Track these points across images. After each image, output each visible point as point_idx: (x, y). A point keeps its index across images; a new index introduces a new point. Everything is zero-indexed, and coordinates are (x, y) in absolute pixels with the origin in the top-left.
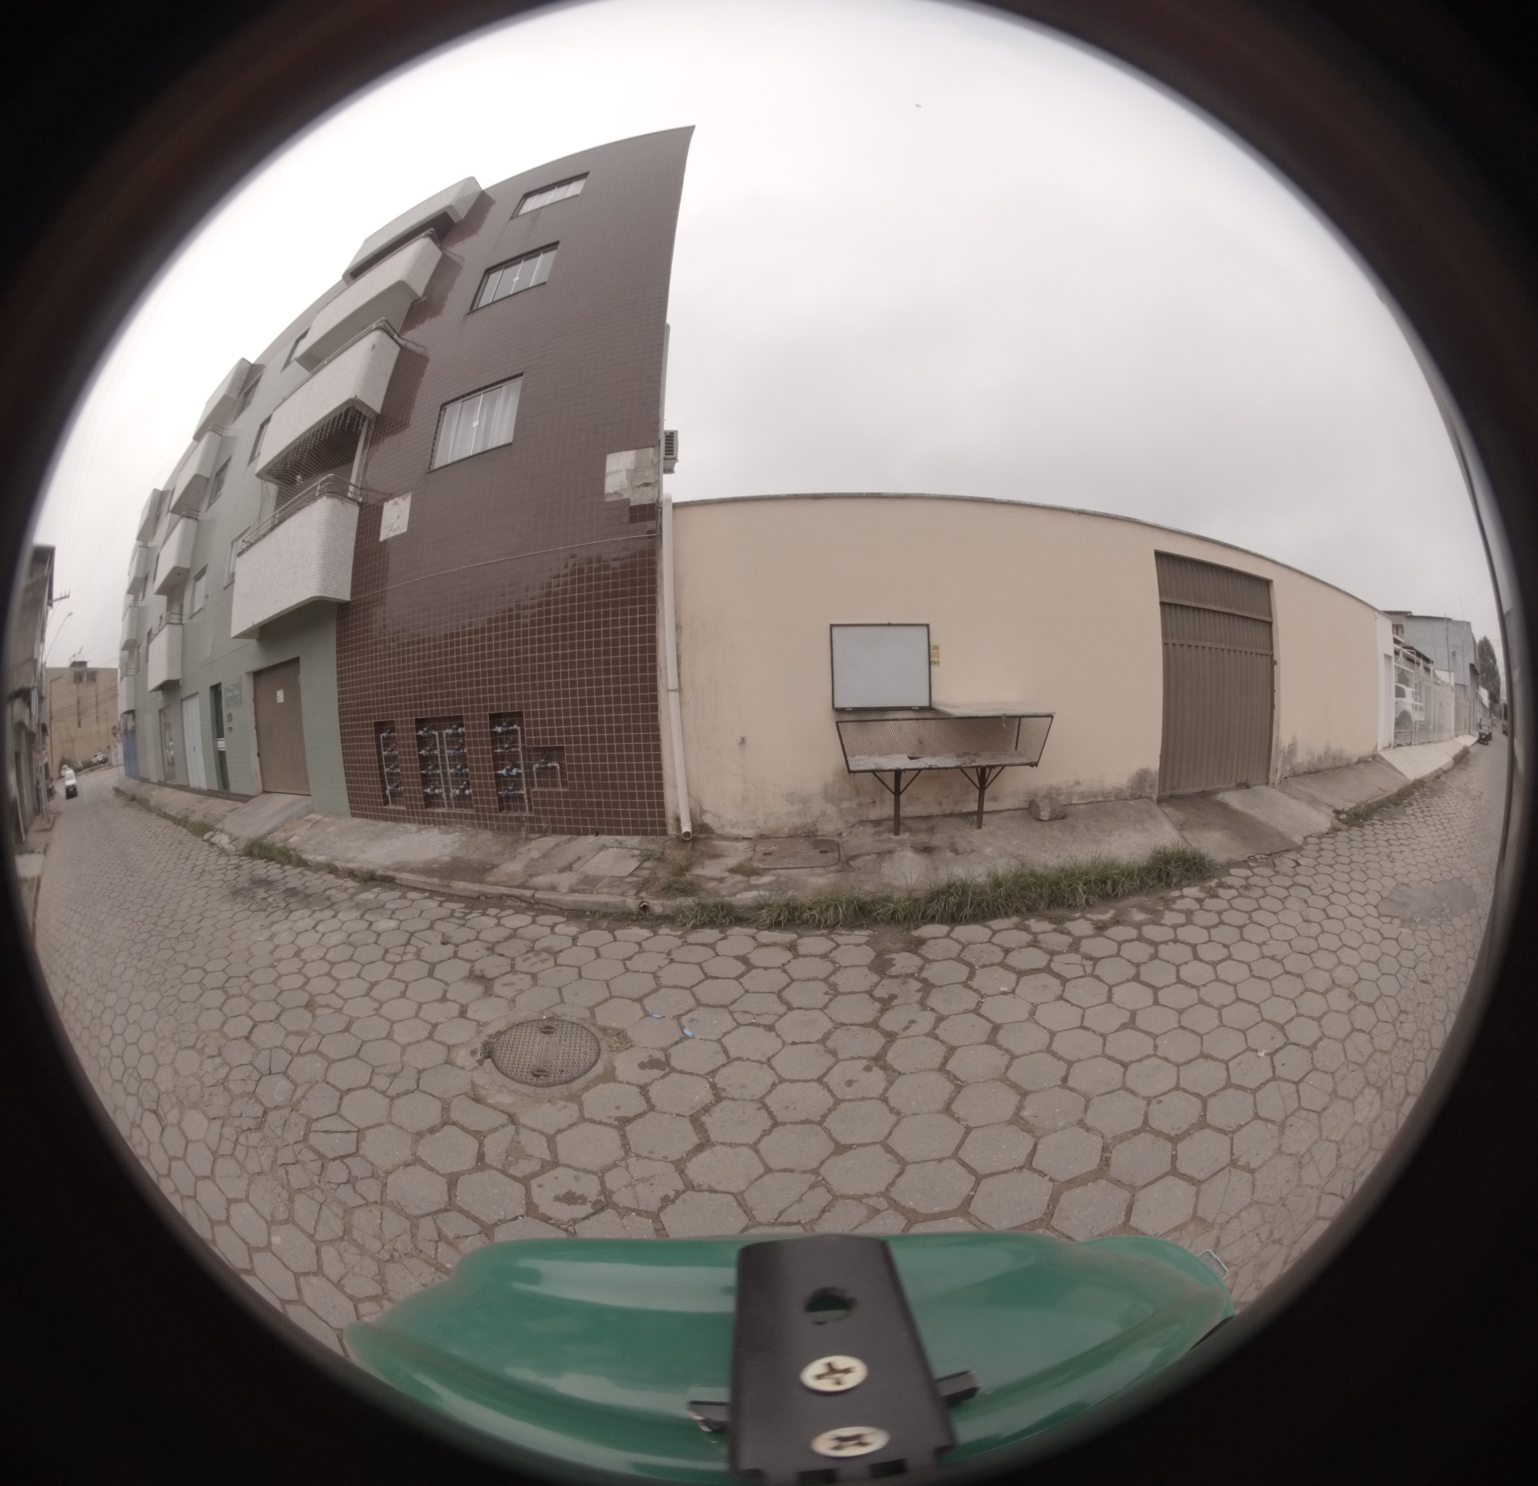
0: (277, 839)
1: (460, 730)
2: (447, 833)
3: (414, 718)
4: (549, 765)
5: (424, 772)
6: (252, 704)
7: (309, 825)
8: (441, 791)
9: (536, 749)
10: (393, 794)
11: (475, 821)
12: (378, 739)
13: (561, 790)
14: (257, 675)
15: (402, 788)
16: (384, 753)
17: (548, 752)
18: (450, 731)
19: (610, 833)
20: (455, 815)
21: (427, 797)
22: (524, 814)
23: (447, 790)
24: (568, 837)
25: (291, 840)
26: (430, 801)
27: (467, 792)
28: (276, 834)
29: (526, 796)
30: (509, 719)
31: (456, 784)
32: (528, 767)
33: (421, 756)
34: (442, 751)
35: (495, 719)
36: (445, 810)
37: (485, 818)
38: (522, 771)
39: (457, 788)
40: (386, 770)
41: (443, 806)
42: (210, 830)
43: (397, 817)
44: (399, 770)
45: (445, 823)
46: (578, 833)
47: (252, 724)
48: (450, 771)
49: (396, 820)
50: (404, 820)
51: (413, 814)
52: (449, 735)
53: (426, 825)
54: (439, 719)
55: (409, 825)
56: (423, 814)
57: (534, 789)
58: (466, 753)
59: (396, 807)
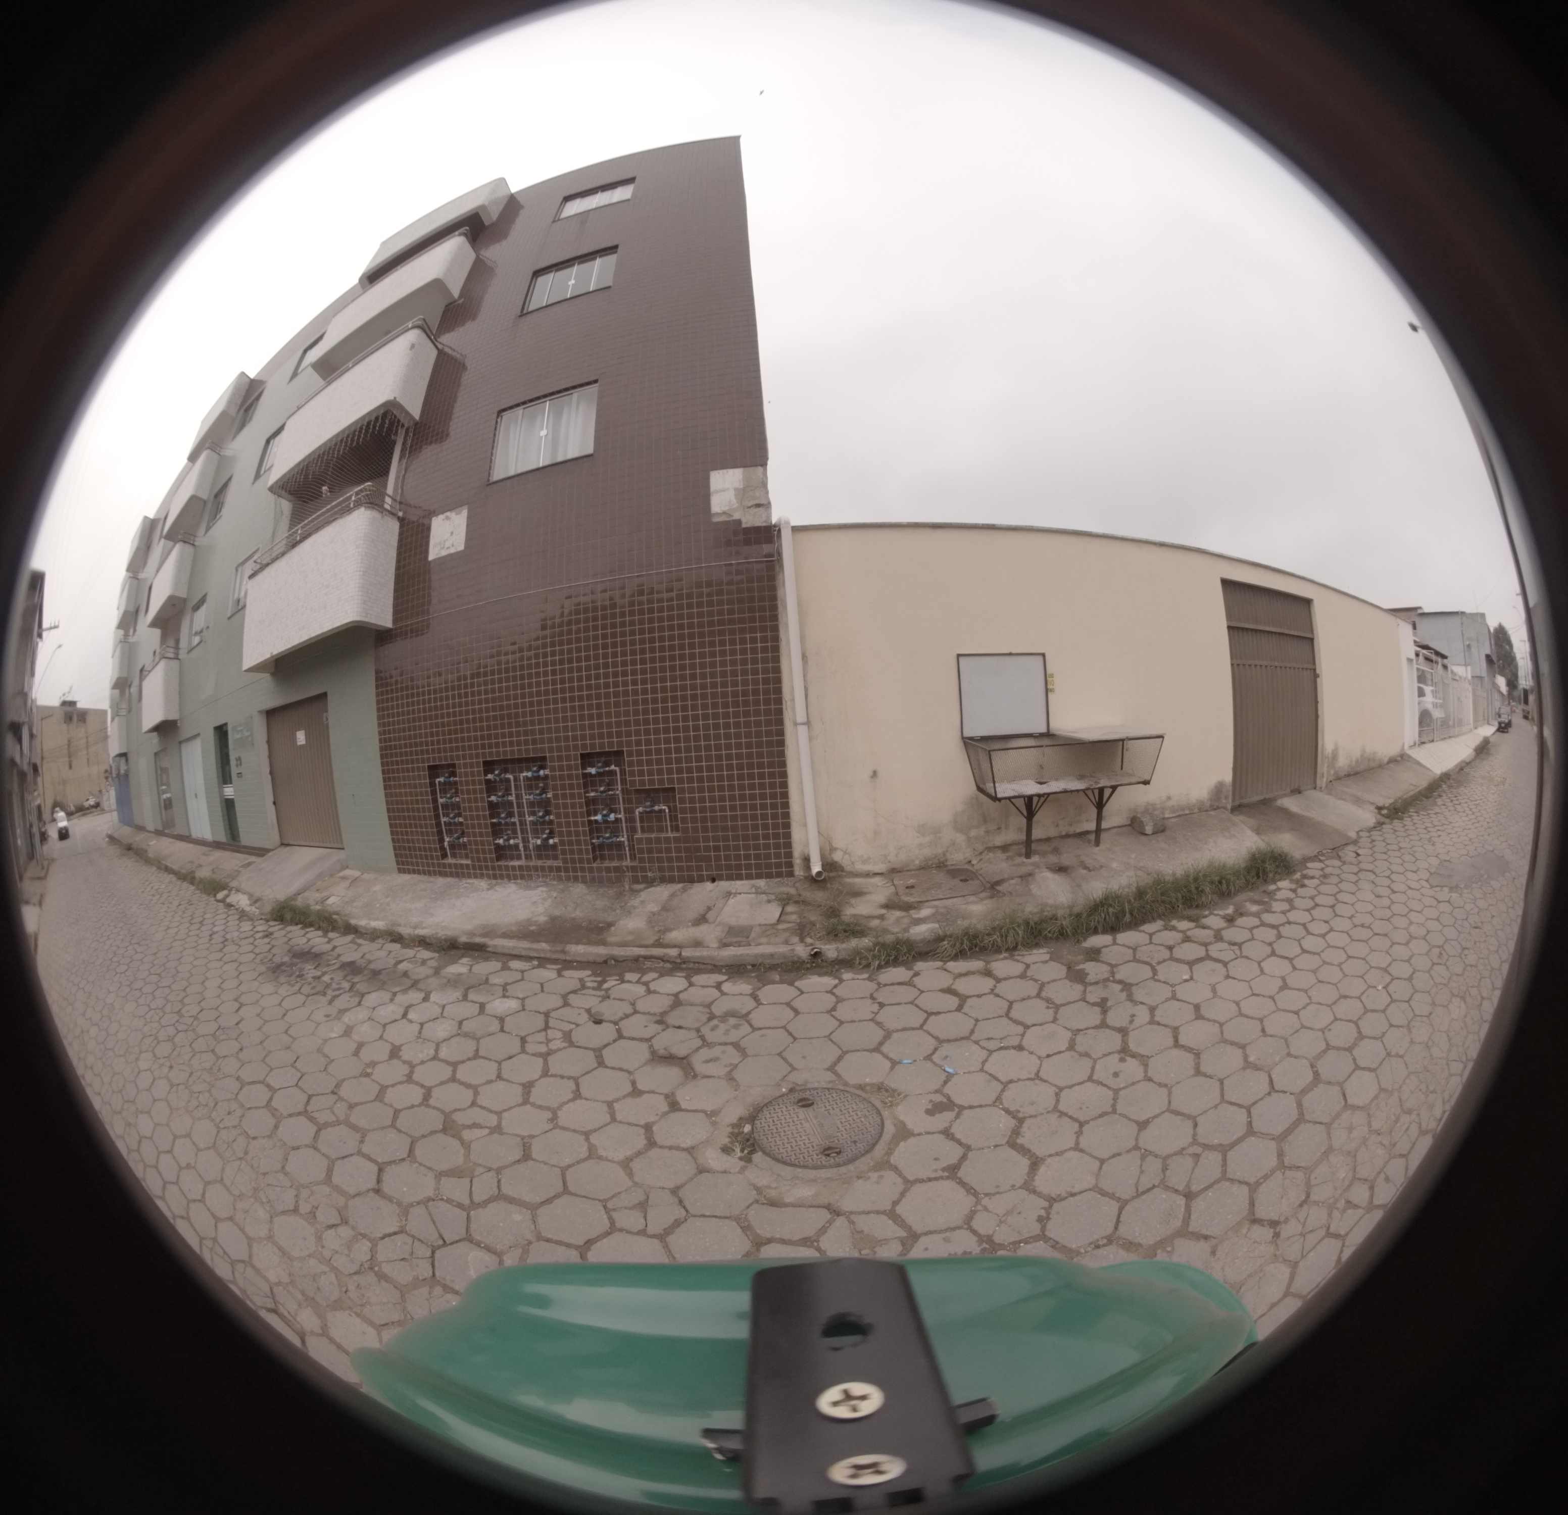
0: (311, 900)
1: (542, 773)
2: (528, 888)
3: (481, 760)
4: (656, 808)
5: (494, 820)
6: (266, 746)
7: (346, 884)
8: (516, 841)
9: (638, 791)
10: (452, 846)
11: (563, 874)
12: (432, 784)
13: (670, 835)
14: (270, 714)
15: (465, 839)
16: (441, 801)
17: (650, 794)
18: (529, 774)
19: (730, 878)
20: (536, 868)
21: (498, 848)
22: (624, 864)
23: (525, 841)
24: (680, 885)
25: (330, 901)
26: (501, 853)
27: (551, 841)
28: (306, 894)
29: (626, 843)
30: (603, 759)
31: (536, 833)
32: (629, 811)
33: (491, 804)
34: (518, 797)
35: (587, 759)
36: (522, 863)
37: (575, 870)
38: (621, 816)
39: (538, 838)
40: (444, 820)
41: (519, 858)
42: (223, 888)
43: (459, 873)
44: (461, 820)
45: (522, 877)
46: (691, 881)
47: (268, 770)
48: (529, 819)
49: (457, 875)
50: (469, 876)
51: (480, 868)
52: (527, 779)
53: (499, 881)
54: (513, 761)
55: (476, 882)
56: (493, 868)
57: (638, 835)
58: (551, 799)
59: (458, 861)
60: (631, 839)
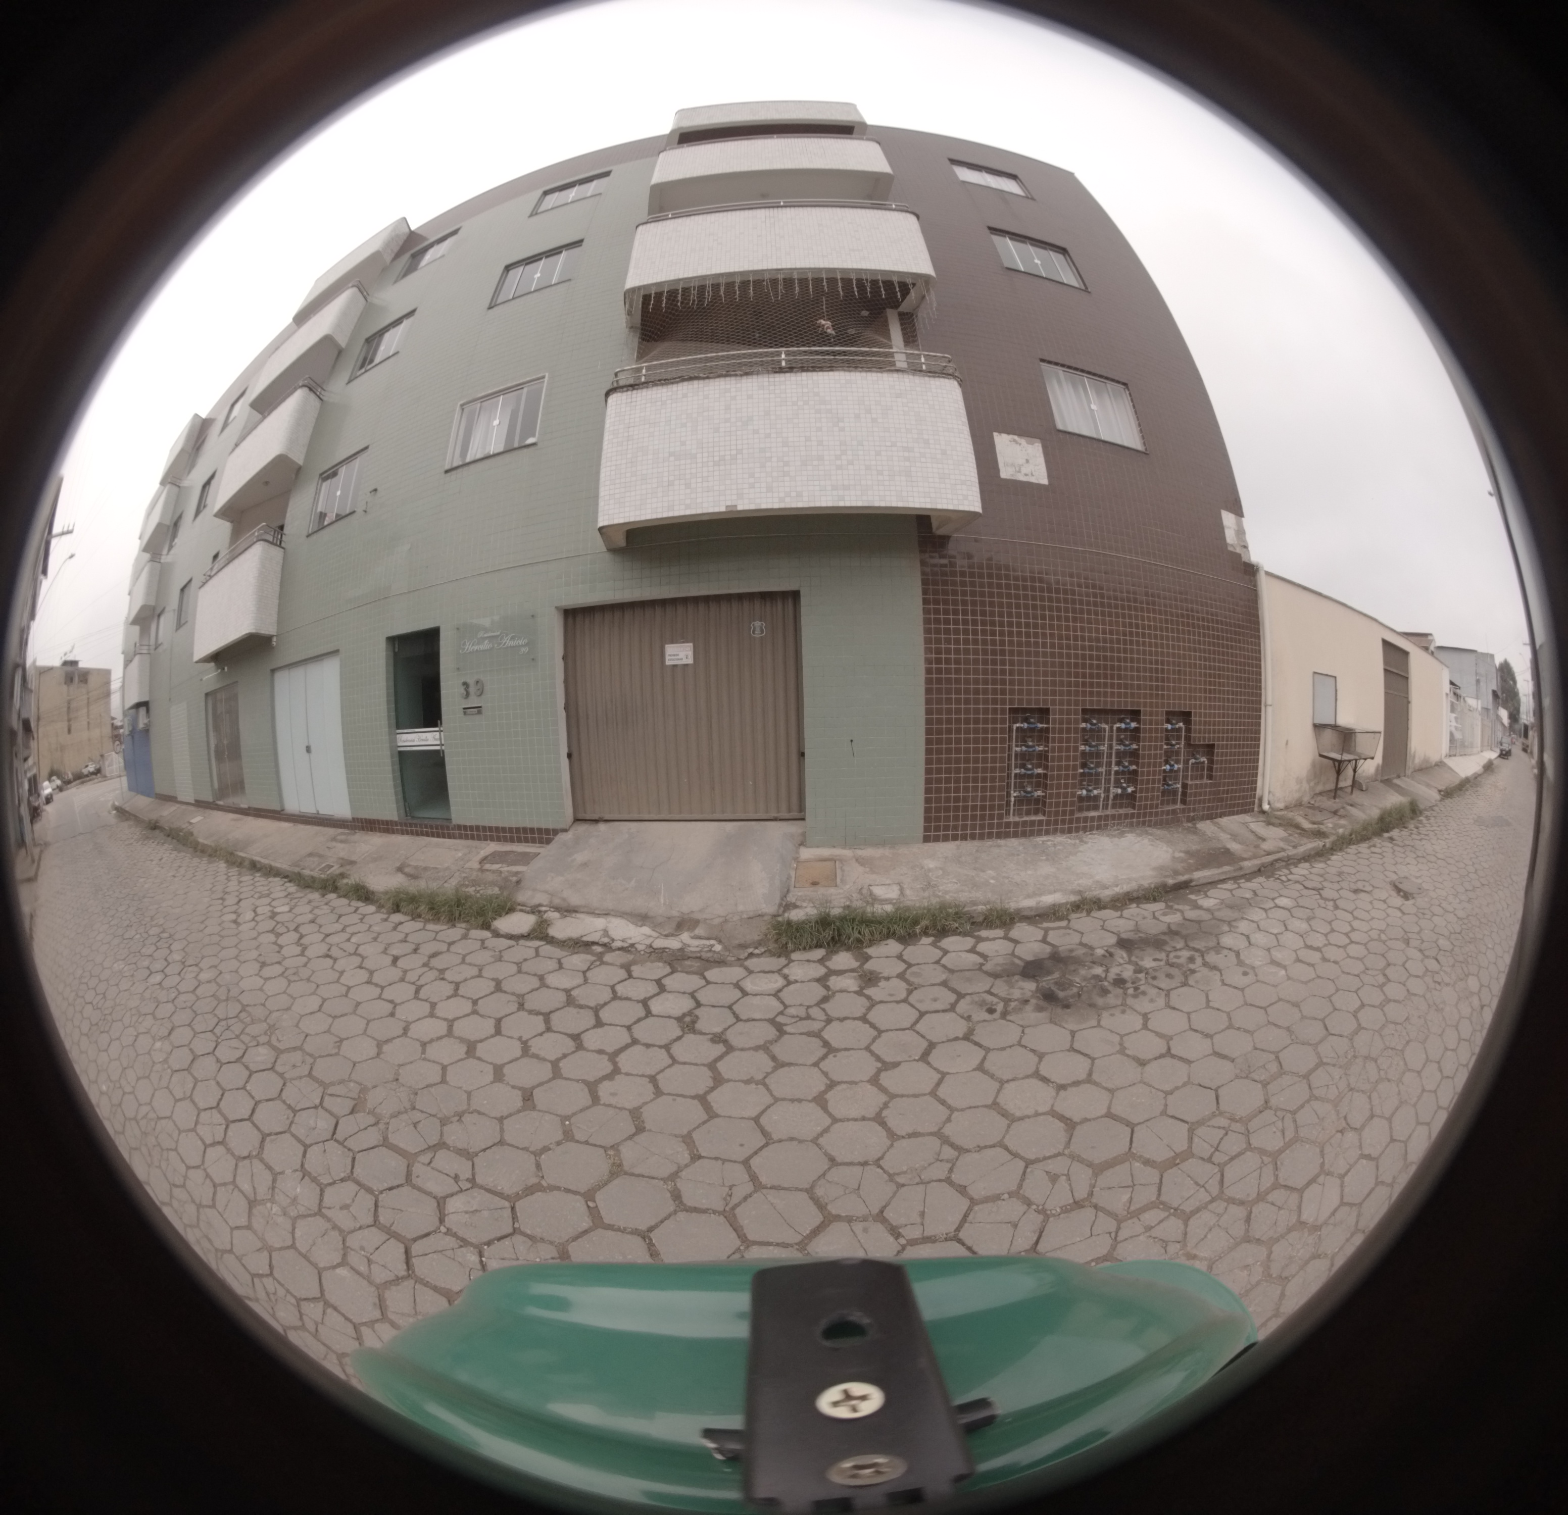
1: (1134, 725)
3: (1078, 708)
5: (1080, 771)
8: (1099, 791)
11: (1137, 822)
13: (1207, 781)
15: (1042, 793)
16: (1015, 749)
20: (1113, 817)
21: (1081, 799)
22: (1177, 807)
23: (1107, 790)
24: (1209, 821)
26: (1080, 804)
29: (1180, 789)
31: (1118, 783)
32: (1186, 762)
33: (1082, 753)
34: (1110, 747)
35: (1168, 716)
36: (1100, 813)
37: (1148, 815)
39: (1119, 787)
40: (1015, 771)
41: (1098, 808)
43: (1026, 831)
44: (1041, 771)
45: (1099, 828)
47: (563, 703)
48: (1115, 768)
49: (1024, 835)
50: (1039, 833)
51: (1056, 822)
52: (1119, 729)
53: (1074, 834)
54: (1108, 712)
55: (1051, 838)
56: (1071, 821)
57: (1190, 782)
58: (1138, 750)
59: (1026, 818)
60: (1185, 786)
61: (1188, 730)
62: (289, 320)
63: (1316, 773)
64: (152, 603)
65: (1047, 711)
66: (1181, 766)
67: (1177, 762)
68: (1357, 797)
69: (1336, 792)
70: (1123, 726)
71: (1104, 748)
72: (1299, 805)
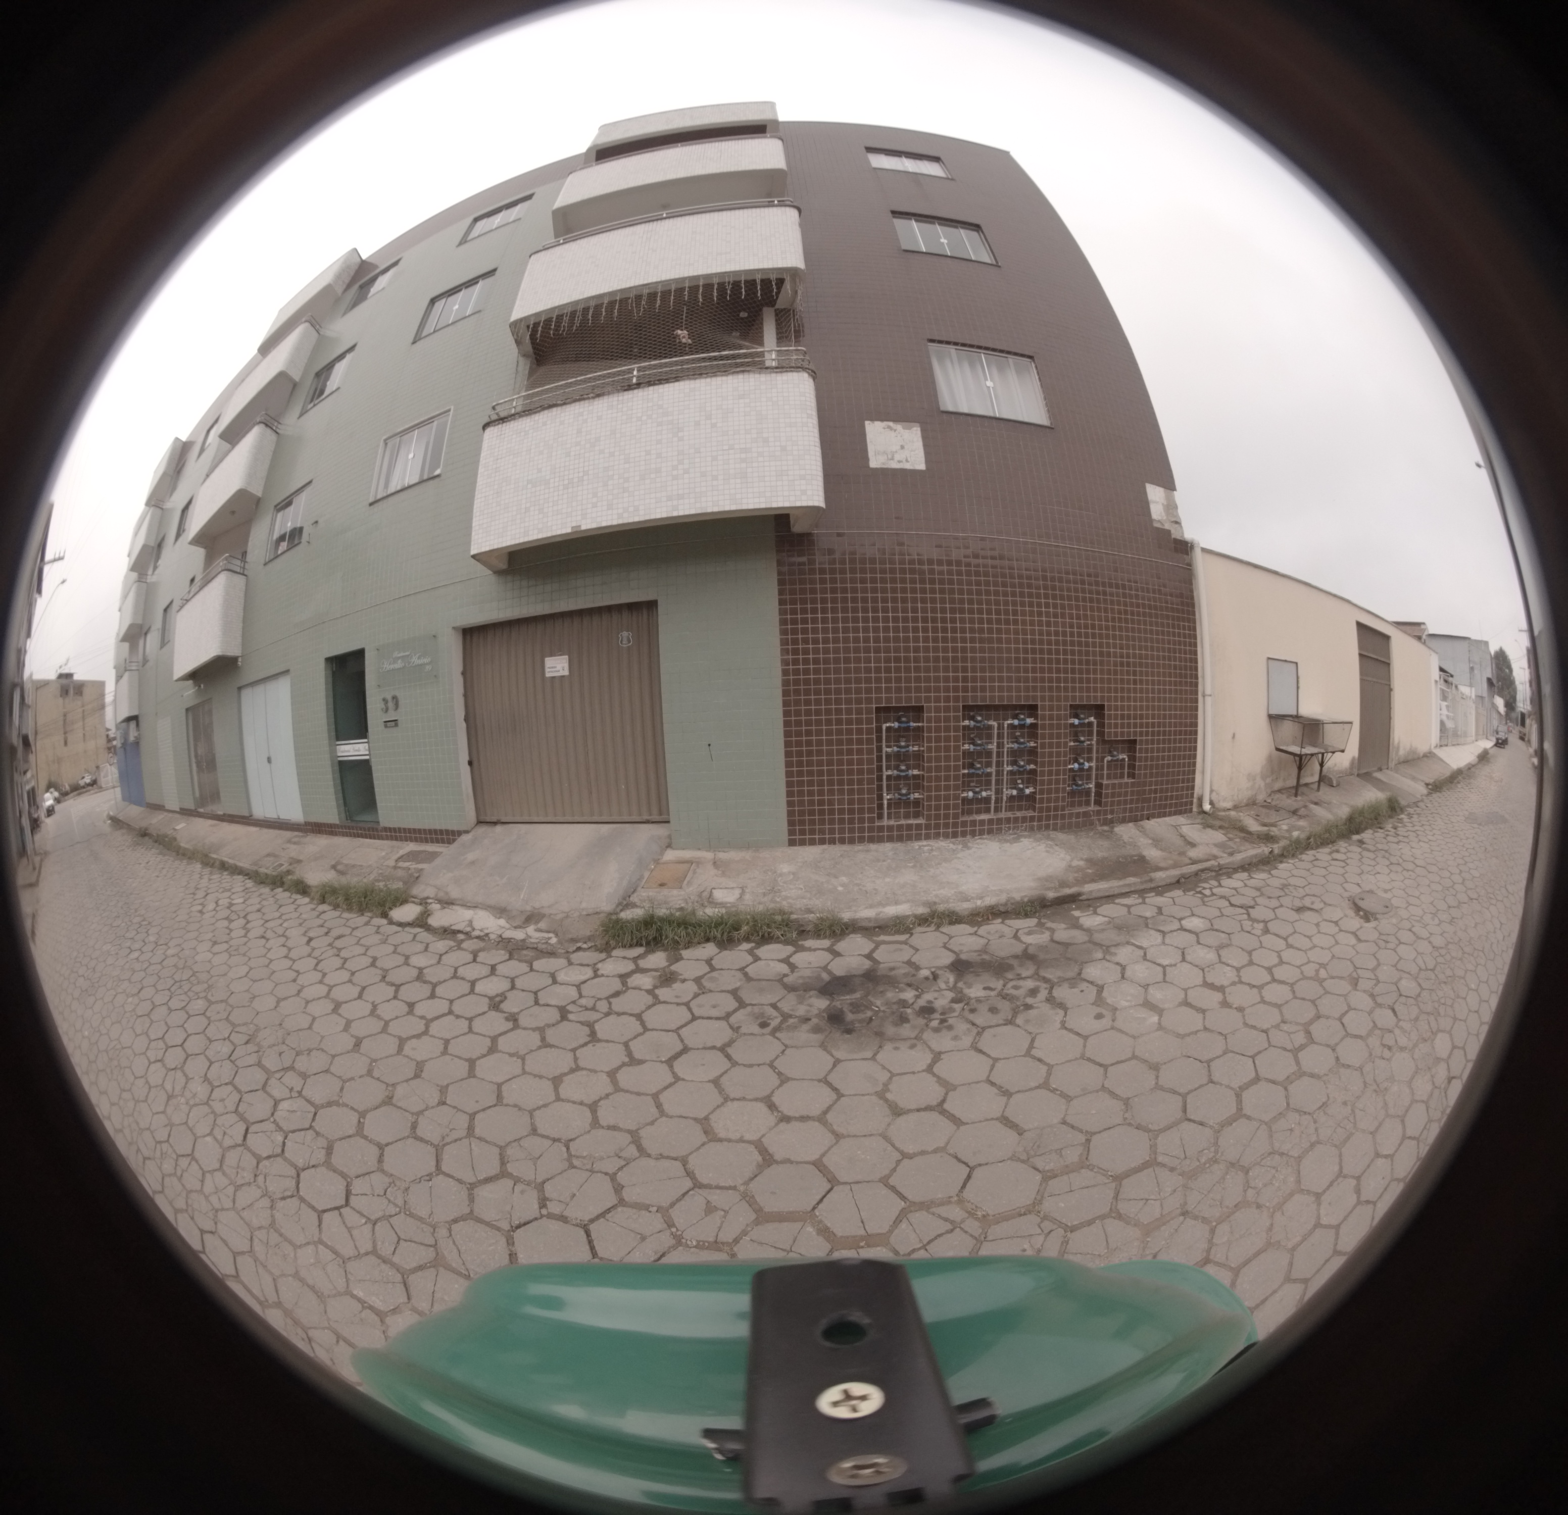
1: (1031, 721)
3: (960, 705)
5: (965, 771)
8: (989, 793)
10: (894, 805)
11: (1037, 824)
12: (876, 730)
13: (1128, 780)
15: (919, 795)
16: (885, 750)
20: (1008, 820)
21: (965, 800)
22: (1090, 808)
23: (998, 792)
26: (970, 807)
29: (1093, 790)
30: (1087, 711)
31: (1014, 783)
32: (1100, 760)
33: (962, 753)
34: (1001, 745)
35: (1075, 710)
36: (991, 816)
37: (1049, 818)
39: (1016, 789)
40: (889, 773)
41: (988, 811)
43: (902, 835)
44: (916, 772)
45: (990, 832)
48: (1008, 768)
49: (900, 839)
50: (918, 838)
51: (937, 826)
52: (1012, 726)
53: (960, 839)
54: (996, 708)
55: (932, 842)
56: (955, 825)
57: (1105, 782)
58: (1036, 747)
59: (903, 822)
60: (1099, 786)
61: (1101, 725)
62: (255, 351)
63: (1273, 768)
64: (140, 622)
65: (920, 709)
66: (1093, 764)
67: (1089, 760)
68: (1325, 793)
69: (1297, 789)
70: (1016, 722)
71: (993, 747)
72: (1252, 803)
